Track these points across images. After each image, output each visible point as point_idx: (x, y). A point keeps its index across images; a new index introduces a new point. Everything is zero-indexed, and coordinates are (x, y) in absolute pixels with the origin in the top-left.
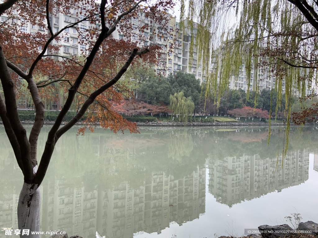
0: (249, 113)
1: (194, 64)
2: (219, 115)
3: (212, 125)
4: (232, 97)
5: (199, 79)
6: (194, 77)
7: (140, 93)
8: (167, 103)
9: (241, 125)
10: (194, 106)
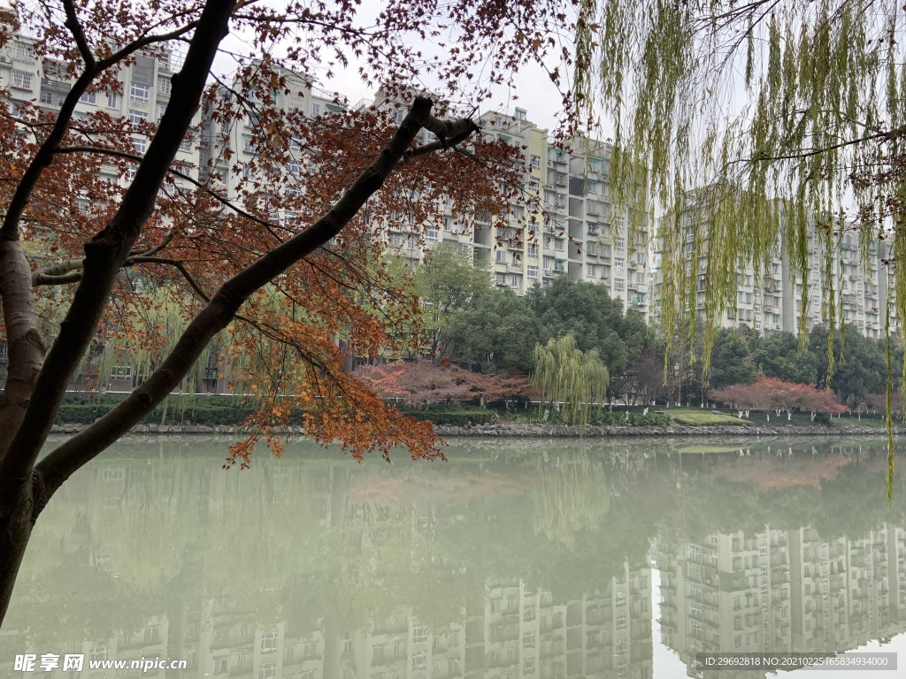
0: (776, 399)
1: (602, 258)
2: (684, 403)
3: (663, 435)
4: (720, 350)
5: (618, 299)
6: (605, 293)
7: (447, 340)
8: (525, 369)
9: (755, 435)
10: (607, 377)
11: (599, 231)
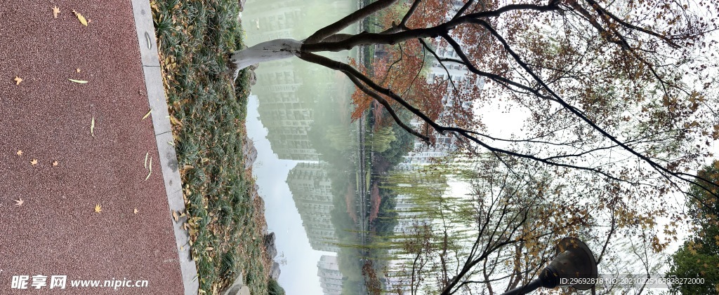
0: (374, 202)
2: (372, 175)
5: (408, 155)
6: (410, 150)
8: (384, 124)
10: (381, 152)
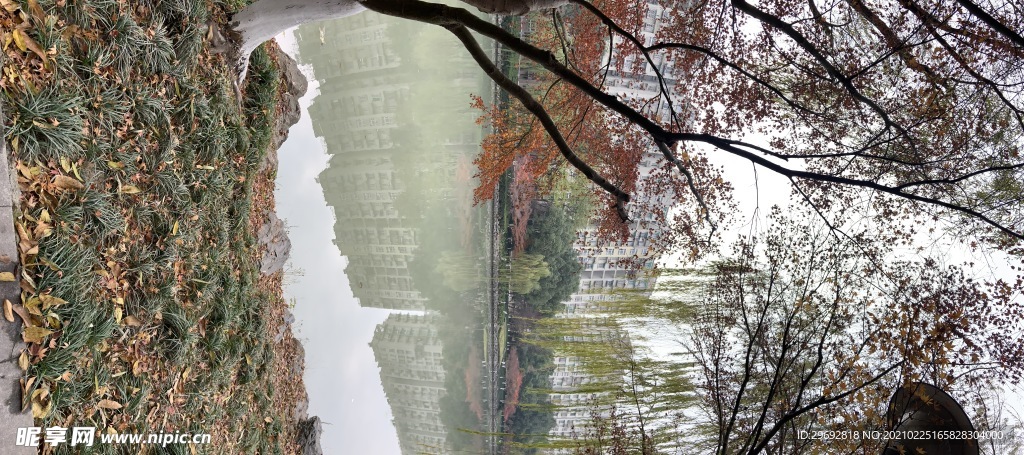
2: (509, 333)
3: (493, 321)
6: (574, 291)
7: (548, 207)
8: (529, 249)
10: (524, 292)
11: (608, 287)
